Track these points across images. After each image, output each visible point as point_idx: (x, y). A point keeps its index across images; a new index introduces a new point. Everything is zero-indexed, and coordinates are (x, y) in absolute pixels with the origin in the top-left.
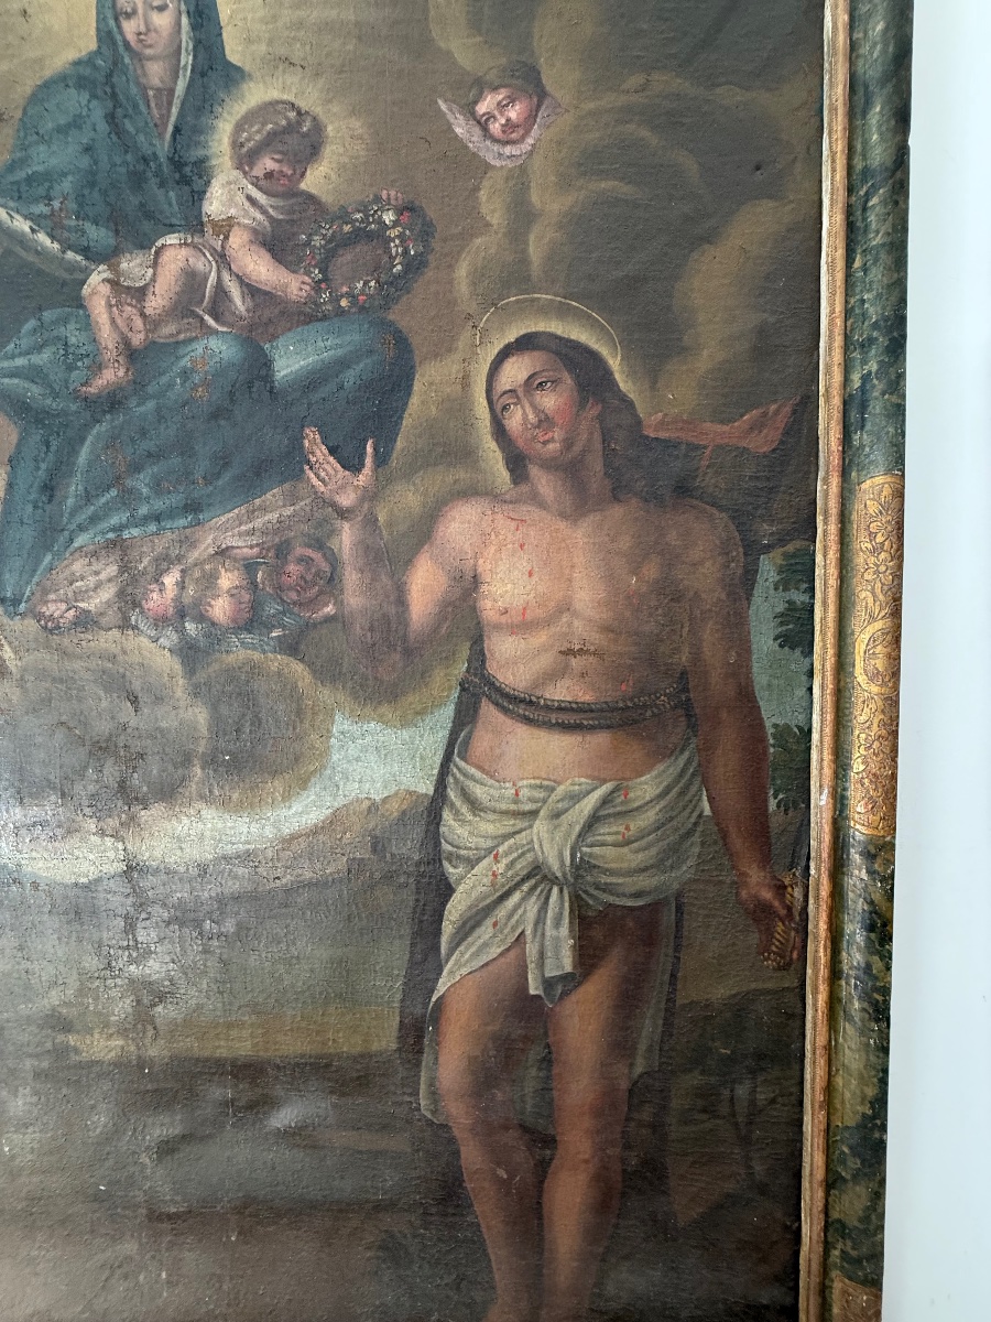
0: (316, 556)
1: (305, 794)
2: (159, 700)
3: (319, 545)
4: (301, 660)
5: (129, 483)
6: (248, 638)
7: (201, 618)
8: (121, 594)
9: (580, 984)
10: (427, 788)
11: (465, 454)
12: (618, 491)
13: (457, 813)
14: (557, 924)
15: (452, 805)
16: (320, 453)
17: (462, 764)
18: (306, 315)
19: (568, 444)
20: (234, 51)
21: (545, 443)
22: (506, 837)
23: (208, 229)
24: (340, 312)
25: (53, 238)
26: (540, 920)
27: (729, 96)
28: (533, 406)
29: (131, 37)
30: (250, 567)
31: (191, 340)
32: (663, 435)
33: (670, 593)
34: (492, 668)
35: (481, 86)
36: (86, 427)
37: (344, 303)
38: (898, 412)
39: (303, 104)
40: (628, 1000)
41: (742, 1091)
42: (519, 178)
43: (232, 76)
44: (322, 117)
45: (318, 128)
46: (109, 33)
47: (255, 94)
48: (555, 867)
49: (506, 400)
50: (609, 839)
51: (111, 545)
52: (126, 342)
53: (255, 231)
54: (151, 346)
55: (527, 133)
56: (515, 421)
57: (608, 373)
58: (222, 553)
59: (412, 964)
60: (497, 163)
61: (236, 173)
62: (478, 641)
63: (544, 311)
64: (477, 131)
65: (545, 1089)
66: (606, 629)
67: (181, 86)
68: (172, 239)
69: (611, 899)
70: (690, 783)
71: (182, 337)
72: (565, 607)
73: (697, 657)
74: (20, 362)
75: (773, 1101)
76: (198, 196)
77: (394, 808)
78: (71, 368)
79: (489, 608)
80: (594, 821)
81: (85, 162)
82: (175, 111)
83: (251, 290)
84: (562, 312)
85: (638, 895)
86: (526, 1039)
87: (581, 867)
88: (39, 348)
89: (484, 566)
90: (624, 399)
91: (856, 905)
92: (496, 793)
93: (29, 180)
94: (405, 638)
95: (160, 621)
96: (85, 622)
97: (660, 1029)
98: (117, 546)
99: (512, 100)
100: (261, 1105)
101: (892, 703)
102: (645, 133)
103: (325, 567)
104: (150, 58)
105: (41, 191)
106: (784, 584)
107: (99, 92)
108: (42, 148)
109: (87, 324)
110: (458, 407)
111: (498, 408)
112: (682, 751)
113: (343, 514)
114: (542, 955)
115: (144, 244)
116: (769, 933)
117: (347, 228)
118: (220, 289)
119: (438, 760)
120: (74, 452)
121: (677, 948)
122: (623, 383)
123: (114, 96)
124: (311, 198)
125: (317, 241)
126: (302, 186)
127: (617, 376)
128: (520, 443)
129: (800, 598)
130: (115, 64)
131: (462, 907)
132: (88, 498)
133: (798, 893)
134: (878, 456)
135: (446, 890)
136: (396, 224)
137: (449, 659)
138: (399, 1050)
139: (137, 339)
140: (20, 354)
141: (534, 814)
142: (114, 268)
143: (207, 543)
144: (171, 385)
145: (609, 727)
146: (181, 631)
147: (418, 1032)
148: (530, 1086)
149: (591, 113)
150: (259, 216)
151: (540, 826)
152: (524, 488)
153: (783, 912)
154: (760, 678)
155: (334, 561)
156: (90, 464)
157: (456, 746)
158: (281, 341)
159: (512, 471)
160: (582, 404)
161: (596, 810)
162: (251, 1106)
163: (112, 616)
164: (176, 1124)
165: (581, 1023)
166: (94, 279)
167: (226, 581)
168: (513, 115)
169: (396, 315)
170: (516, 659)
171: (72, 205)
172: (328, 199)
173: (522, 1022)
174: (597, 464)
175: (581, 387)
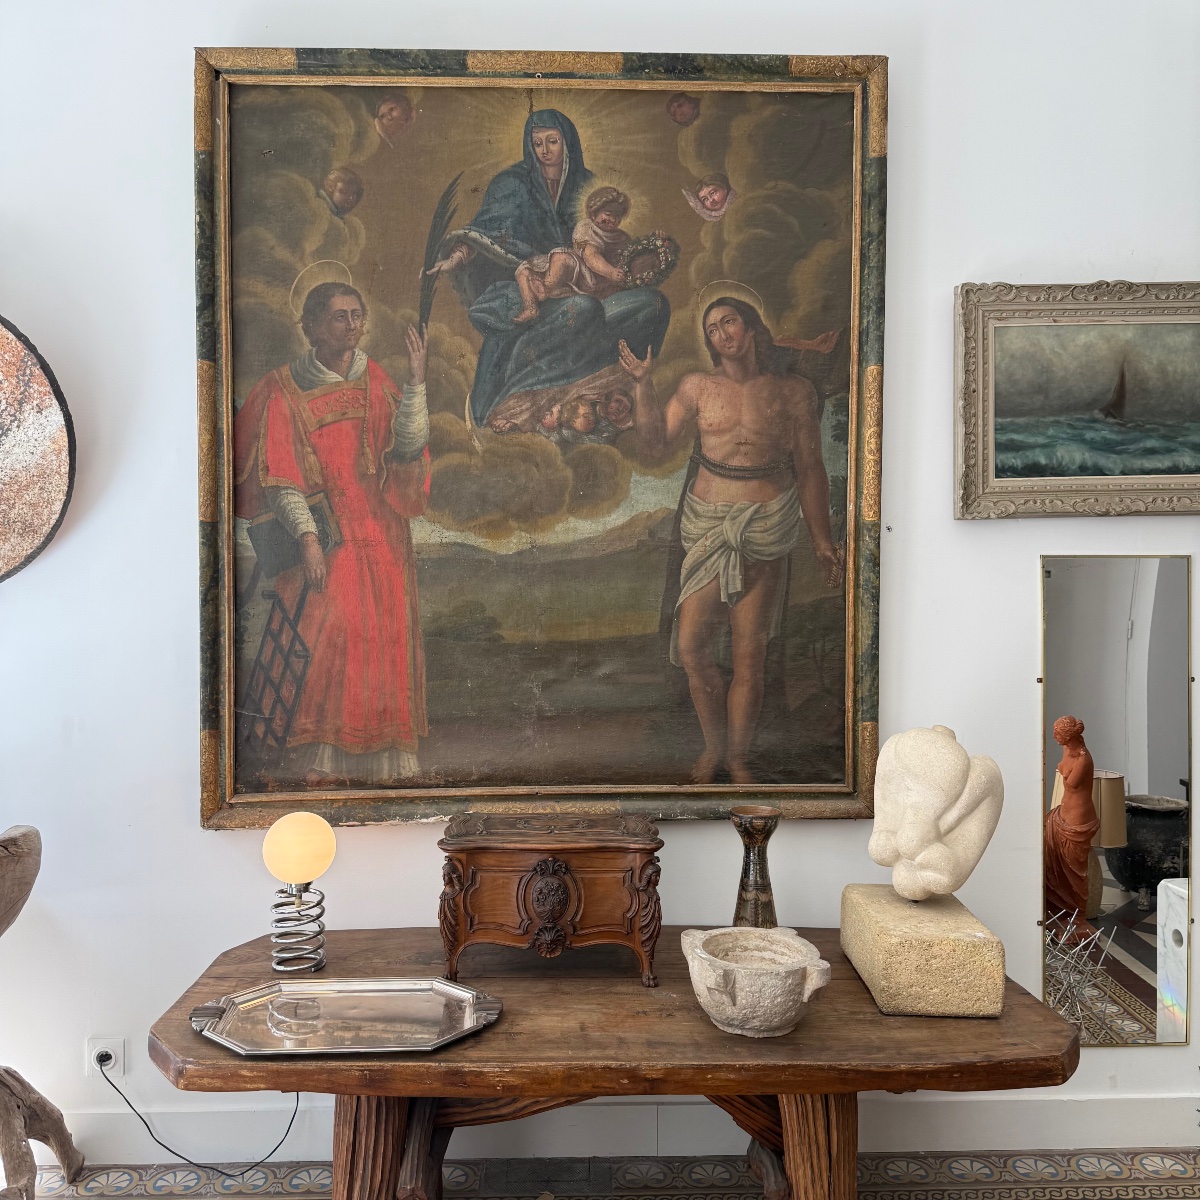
0: (625, 399)
1: (618, 510)
2: (548, 466)
3: (626, 394)
4: (617, 447)
5: (537, 364)
6: (592, 437)
7: (570, 427)
8: (532, 416)
9: (744, 596)
10: (675, 507)
11: (693, 353)
12: (762, 370)
13: (688, 518)
14: (734, 569)
15: (686, 514)
16: (626, 351)
17: (690, 495)
18: (620, 287)
19: (740, 348)
20: (588, 164)
21: (729, 348)
22: (710, 529)
23: (575, 246)
24: (637, 286)
25: (501, 247)
26: (726, 566)
27: (814, 192)
28: (724, 331)
29: (540, 156)
30: (593, 404)
31: (568, 297)
32: (782, 345)
33: (785, 417)
34: (704, 451)
35: (702, 184)
36: (517, 337)
37: (638, 282)
38: (881, 339)
39: (620, 190)
41: (818, 646)
42: (719, 226)
43: (587, 175)
44: (629, 195)
45: (626, 201)
46: (530, 152)
47: (598, 184)
48: (733, 542)
49: (712, 328)
50: (758, 529)
51: (527, 393)
52: (536, 298)
53: (597, 248)
54: (548, 300)
55: (722, 206)
56: (716, 338)
57: (758, 316)
58: (580, 397)
59: (667, 590)
60: (709, 220)
61: (588, 221)
62: (698, 438)
63: (730, 287)
64: (699, 204)
65: (729, 646)
66: (757, 433)
67: (563, 180)
68: (558, 250)
69: (759, 557)
70: (794, 503)
71: (562, 296)
72: (738, 423)
73: (797, 445)
74: (485, 305)
75: (833, 649)
76: (571, 230)
77: (660, 515)
78: (509, 309)
79: (703, 424)
80: (751, 521)
81: (517, 213)
82: (560, 190)
83: (595, 274)
84: (738, 288)
85: (770, 555)
86: (720, 623)
87: (745, 542)
88: (493, 299)
89: (701, 404)
90: (765, 328)
91: (865, 552)
92: (706, 509)
93: (490, 220)
94: (665, 437)
95: (550, 429)
96: (515, 428)
97: (781, 618)
99: (715, 191)
100: (594, 664)
101: (879, 462)
102: (775, 207)
103: (629, 405)
104: (548, 165)
105: (496, 225)
106: (835, 413)
107: (524, 179)
108: (497, 205)
109: (518, 289)
110: (690, 331)
111: (708, 332)
112: (791, 488)
113: (637, 379)
114: (727, 583)
115: (545, 252)
116: (830, 571)
117: (639, 248)
118: (580, 273)
119: (679, 493)
120: (511, 349)
121: (789, 580)
122: (765, 321)
123: (531, 182)
124: (623, 232)
125: (626, 253)
126: (619, 227)
127: (762, 318)
128: (718, 348)
129: (842, 418)
130: (532, 167)
131: (691, 561)
132: (518, 370)
133: (842, 552)
134: (872, 357)
135: (683, 554)
136: (662, 246)
137: (685, 447)
138: (660, 632)
139: (542, 296)
140: (485, 302)
141: (723, 518)
142: (530, 262)
143: (573, 393)
144: (557, 318)
145: (757, 478)
147: (669, 622)
148: (722, 646)
149: (752, 198)
150: (599, 240)
151: (727, 524)
152: (720, 368)
153: (836, 561)
154: (825, 454)
155: (632, 401)
156: (519, 354)
157: (688, 486)
158: (608, 299)
159: (714, 361)
160: (746, 330)
161: (752, 516)
162: (586, 666)
163: (528, 426)
164: (550, 674)
165: (745, 615)
166: (521, 267)
167: (582, 410)
168: (716, 198)
169: (662, 288)
170: (715, 447)
171: (511, 232)
172: (631, 234)
173: (719, 613)
174: (752, 358)
175: (746, 323)
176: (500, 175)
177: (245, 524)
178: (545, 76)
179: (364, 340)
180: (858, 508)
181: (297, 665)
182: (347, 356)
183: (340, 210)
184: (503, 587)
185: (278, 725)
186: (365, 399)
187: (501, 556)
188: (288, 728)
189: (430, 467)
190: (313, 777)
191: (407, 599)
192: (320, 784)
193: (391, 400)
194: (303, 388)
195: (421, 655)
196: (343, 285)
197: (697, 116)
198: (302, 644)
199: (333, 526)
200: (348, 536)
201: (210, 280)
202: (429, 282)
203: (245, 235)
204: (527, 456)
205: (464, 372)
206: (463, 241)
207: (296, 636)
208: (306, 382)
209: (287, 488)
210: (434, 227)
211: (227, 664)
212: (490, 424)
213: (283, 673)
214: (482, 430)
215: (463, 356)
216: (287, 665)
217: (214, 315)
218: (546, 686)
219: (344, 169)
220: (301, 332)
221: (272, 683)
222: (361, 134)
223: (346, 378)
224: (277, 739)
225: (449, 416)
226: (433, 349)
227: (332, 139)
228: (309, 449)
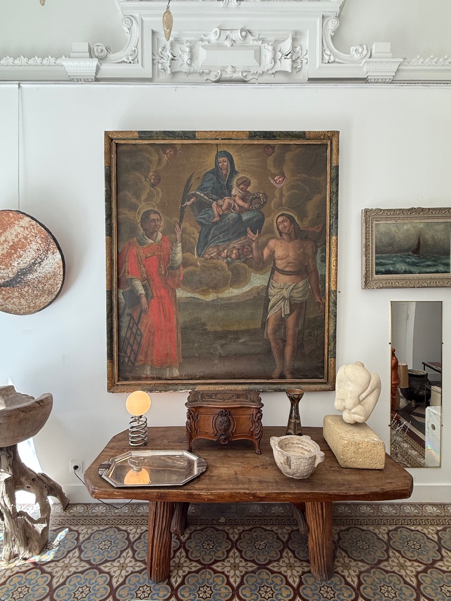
0: (249, 248)
1: (247, 286)
2: (223, 271)
3: (250, 246)
4: (246, 264)
5: (219, 236)
6: (238, 261)
7: (230, 257)
8: (217, 253)
9: (290, 315)
10: (266, 284)
11: (273, 232)
12: (296, 238)
13: (271, 289)
14: (287, 306)
15: (270, 287)
16: (250, 231)
17: (272, 280)
18: (248, 210)
19: (289, 231)
20: (237, 169)
21: (285, 230)
22: (279, 292)
23: (232, 196)
24: (253, 210)
25: (207, 197)
26: (284, 305)
27: (314, 178)
28: (283, 225)
29: (220, 166)
30: (239, 250)
31: (230, 213)
33: (304, 254)
34: (276, 265)
35: (275, 175)
36: (212, 227)
38: (337, 228)
39: (248, 177)
40: (298, 318)
41: (316, 332)
42: (281, 189)
43: (236, 173)
44: (251, 179)
45: (250, 181)
46: (217, 165)
47: (240, 175)
48: (286, 297)
50: (295, 292)
52: (219, 214)
53: (240, 197)
54: (223, 214)
55: (282, 182)
56: (280, 227)
58: (234, 247)
59: (264, 313)
60: (278, 187)
61: (237, 188)
62: (274, 261)
63: (285, 210)
64: (275, 182)
65: (285, 333)
66: (294, 259)
67: (228, 174)
68: (227, 198)
69: (295, 302)
70: (307, 283)
71: (228, 213)
72: (288, 256)
73: (308, 263)
74: (202, 216)
75: (320, 333)
76: (231, 191)
77: (261, 287)
78: (210, 218)
79: (276, 256)
80: (293, 289)
81: (213, 185)
82: (227, 178)
83: (239, 206)
84: (288, 210)
85: (299, 301)
86: (282, 324)
87: (291, 297)
88: (205, 214)
89: (275, 250)
90: (297, 223)
91: (332, 300)
92: (277, 285)
93: (203, 188)
94: (263, 261)
95: (224, 258)
96: (212, 258)
97: (303, 323)
98: (217, 246)
99: (280, 177)
100: (238, 338)
101: (336, 270)
102: (300, 183)
103: (251, 250)
104: (223, 169)
105: (206, 189)
106: (321, 252)
107: (215, 174)
108: (206, 183)
109: (213, 211)
110: (272, 225)
111: (278, 225)
112: (306, 278)
113: (253, 241)
114: (284, 311)
115: (222, 198)
116: (320, 307)
118: (234, 206)
120: (210, 231)
123: (217, 175)
124: (249, 192)
125: (250, 198)
126: (247, 190)
127: (296, 220)
128: (281, 230)
129: (324, 254)
130: (218, 170)
131: (272, 303)
132: (212, 238)
133: (324, 300)
134: (334, 234)
135: (269, 301)
136: (262, 196)
137: (270, 264)
138: (261, 327)
139: (221, 213)
141: (283, 288)
142: (217, 202)
143: (231, 246)
144: (226, 220)
145: (295, 275)
146: (227, 259)
147: (264, 324)
148: (282, 332)
149: (293, 180)
150: (240, 194)
151: (284, 290)
152: (282, 237)
153: (322, 303)
154: (318, 267)
155: (252, 248)
156: (213, 233)
157: (271, 278)
158: (244, 214)
159: (280, 235)
160: (291, 225)
162: (236, 339)
163: (216, 257)
164: (223, 342)
165: (291, 321)
166: (214, 204)
167: (234, 252)
168: (280, 180)
169: (261, 210)
170: (280, 264)
171: (210, 192)
172: (251, 192)
173: (281, 322)
174: (293, 234)
175: (290, 221)
176: (207, 173)
177: (121, 291)
178: (222, 139)
179: (161, 229)
180: (329, 285)
181: (138, 338)
182: (156, 233)
183: (153, 186)
184: (208, 312)
185: (132, 358)
186: (161, 248)
187: (207, 301)
188: (135, 359)
189: (183, 271)
190: (144, 376)
191: (175, 316)
192: (146, 378)
193: (170, 249)
194: (141, 245)
195: (180, 335)
196: (154, 210)
197: (274, 152)
198: (140, 331)
199: (150, 292)
200: (155, 295)
201: (110, 209)
202: (183, 209)
203: (121, 194)
204: (216, 268)
205: (194, 239)
206: (194, 195)
207: (138, 328)
208: (141, 243)
209: (135, 279)
210: (185, 190)
211: (115, 338)
212: (203, 256)
213: (134, 341)
214: (200, 259)
215: (194, 234)
216: (135, 338)
217: (111, 221)
218: (222, 346)
219: (155, 172)
220: (140, 226)
221: (130, 344)
222: (160, 160)
223: (155, 241)
224: (132, 363)
225: (189, 254)
226: (184, 231)
227: (150, 161)
228: (142, 266)
